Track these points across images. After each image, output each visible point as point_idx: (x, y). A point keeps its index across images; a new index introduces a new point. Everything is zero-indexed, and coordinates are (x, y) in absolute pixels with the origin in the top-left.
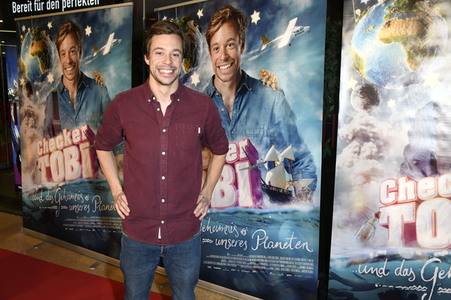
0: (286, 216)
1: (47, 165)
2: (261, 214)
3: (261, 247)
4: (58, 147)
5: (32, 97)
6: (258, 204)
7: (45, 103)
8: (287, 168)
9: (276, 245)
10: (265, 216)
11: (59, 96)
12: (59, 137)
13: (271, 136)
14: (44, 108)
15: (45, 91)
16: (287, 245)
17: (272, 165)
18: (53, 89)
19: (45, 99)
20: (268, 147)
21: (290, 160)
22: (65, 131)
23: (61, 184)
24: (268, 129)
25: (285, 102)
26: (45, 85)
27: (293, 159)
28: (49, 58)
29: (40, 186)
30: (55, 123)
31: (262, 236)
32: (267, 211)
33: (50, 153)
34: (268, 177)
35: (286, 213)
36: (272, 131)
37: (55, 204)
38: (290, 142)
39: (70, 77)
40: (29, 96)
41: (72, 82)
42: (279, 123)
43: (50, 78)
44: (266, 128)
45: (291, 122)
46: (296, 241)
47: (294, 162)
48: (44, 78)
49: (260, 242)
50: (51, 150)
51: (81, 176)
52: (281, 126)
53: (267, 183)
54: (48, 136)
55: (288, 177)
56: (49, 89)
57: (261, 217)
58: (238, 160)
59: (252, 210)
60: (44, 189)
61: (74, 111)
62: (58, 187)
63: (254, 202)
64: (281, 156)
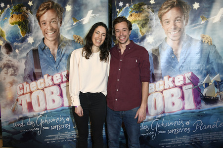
0: (214, 111)
1: (29, 101)
2: (200, 112)
3: (198, 129)
4: (39, 87)
5: (12, 54)
6: (198, 106)
7: (26, 58)
8: (216, 86)
9: (208, 127)
10: (201, 113)
11: (40, 52)
12: (40, 81)
13: (207, 70)
14: (24, 61)
15: (25, 49)
16: (215, 126)
17: (207, 85)
18: (33, 48)
19: (25, 55)
20: (205, 76)
21: (218, 82)
22: (45, 76)
23: (43, 113)
24: (206, 66)
25: (216, 51)
26: (25, 45)
27: (220, 80)
28: (30, 26)
29: (21, 116)
30: (36, 71)
31: (199, 123)
32: (203, 109)
33: (31, 93)
34: (205, 92)
35: (214, 109)
36: (208, 67)
37: (36, 127)
38: (218, 72)
39: (51, 39)
40: (8, 53)
41: (53, 42)
42: (212, 63)
43: (30, 40)
44: (204, 66)
45: (220, 62)
46: (220, 123)
47: (220, 82)
48: (24, 40)
49: (198, 127)
50: (32, 90)
51: (63, 105)
52: (213, 64)
53: (204, 95)
54: (29, 80)
55: (217, 90)
56: (28, 48)
57: (199, 114)
58: (185, 84)
59: (195, 110)
60: (26, 118)
61: (55, 62)
62: (39, 115)
63: (196, 106)
64: (213, 79)
